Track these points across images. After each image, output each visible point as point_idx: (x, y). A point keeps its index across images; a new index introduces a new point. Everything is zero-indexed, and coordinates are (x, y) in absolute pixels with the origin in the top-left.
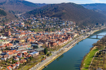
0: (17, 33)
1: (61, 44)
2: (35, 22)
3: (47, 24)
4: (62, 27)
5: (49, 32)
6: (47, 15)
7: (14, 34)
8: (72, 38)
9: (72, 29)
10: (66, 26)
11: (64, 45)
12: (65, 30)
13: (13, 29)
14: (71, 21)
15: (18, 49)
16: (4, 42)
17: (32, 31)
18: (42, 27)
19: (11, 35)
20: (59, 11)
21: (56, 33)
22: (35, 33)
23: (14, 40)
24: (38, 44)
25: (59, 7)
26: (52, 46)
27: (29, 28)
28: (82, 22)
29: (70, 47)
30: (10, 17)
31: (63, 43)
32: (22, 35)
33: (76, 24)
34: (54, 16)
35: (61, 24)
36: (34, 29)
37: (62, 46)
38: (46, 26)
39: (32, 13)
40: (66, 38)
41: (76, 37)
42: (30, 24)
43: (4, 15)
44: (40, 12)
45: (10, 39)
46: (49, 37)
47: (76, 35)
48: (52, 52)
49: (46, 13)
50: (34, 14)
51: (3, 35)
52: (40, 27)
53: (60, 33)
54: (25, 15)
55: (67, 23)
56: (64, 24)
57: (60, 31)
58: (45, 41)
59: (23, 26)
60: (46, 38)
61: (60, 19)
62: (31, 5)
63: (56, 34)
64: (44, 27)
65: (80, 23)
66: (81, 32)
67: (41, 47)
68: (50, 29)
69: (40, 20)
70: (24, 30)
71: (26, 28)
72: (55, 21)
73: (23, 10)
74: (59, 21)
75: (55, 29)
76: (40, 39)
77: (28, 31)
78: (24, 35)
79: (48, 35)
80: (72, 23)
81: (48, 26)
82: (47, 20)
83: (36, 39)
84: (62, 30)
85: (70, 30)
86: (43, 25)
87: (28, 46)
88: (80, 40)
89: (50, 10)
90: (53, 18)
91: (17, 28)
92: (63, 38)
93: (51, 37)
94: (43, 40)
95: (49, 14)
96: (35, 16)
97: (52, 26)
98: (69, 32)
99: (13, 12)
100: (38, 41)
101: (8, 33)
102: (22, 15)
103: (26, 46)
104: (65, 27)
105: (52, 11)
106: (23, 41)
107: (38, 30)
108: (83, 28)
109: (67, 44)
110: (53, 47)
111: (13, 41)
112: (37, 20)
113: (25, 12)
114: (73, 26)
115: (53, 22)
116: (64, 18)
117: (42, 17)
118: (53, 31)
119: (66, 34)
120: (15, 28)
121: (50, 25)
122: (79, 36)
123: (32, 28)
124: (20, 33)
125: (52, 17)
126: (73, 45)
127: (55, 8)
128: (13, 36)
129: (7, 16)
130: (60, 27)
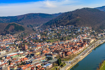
0: (34, 46)
1: (76, 52)
2: (51, 32)
3: (63, 33)
4: (77, 34)
5: (65, 41)
6: (62, 24)
7: (31, 47)
8: (88, 44)
9: (89, 34)
10: (82, 32)
11: (79, 53)
12: (81, 37)
13: (30, 42)
14: (87, 26)
15: (32, 63)
16: (20, 56)
17: (48, 42)
18: (58, 37)
19: (28, 48)
20: (73, 18)
21: (72, 40)
22: (51, 44)
23: (30, 54)
24: (52, 55)
25: (73, 14)
26: (66, 55)
27: (44, 39)
28: (99, 25)
29: (86, 54)
30: (28, 31)
31: (78, 51)
32: (38, 48)
33: (93, 29)
34: (69, 24)
35: (76, 31)
36: (50, 39)
37: (77, 54)
38: (62, 35)
39: (48, 25)
40: (81, 45)
41: (93, 42)
42: (46, 35)
43: (22, 30)
44: (56, 22)
45: (26, 53)
46: (64, 47)
47: (92, 41)
48: (67, 62)
49: (61, 22)
50: (50, 25)
51: (20, 50)
52: (56, 37)
53: (75, 40)
54: (42, 27)
55: (83, 29)
56: (79, 31)
57: (76, 38)
58: (60, 51)
59: (39, 38)
60: (61, 47)
61: (75, 26)
62: (47, 16)
63: (72, 42)
64: (59, 37)
65: (96, 27)
66: (99, 36)
67: (56, 58)
68: (65, 38)
69: (55, 30)
70: (40, 42)
71: (42, 40)
72: (70, 29)
73: (40, 22)
74: (75, 29)
75: (71, 37)
76: (55, 49)
77: (44, 42)
78: (40, 47)
79: (63, 45)
80: (88, 28)
81: (63, 35)
82: (62, 29)
83: (51, 50)
84: (78, 37)
85: (86, 35)
86: (58, 35)
87: (43, 59)
88: (97, 46)
89: (64, 18)
90: (68, 26)
91: (33, 41)
92: (78, 46)
93: (66, 46)
94: (58, 50)
95: (64, 23)
96: (51, 27)
97: (68, 34)
98: (85, 38)
99: (31, 26)
100: (53, 52)
101: (25, 47)
102: (39, 27)
103: (41, 58)
104: (80, 33)
105: (67, 19)
106: (38, 53)
107: (53, 40)
108: (100, 32)
109: (82, 52)
110: (67, 57)
111: (28, 55)
112: (52, 31)
113: (42, 25)
114: (90, 32)
115: (68, 31)
116: (79, 25)
117: (57, 27)
118: (68, 39)
119: (82, 41)
120: (31, 41)
121: (66, 33)
122: (96, 41)
123: (48, 39)
124: (36, 46)
125: (66, 25)
126: (89, 51)
127: (69, 16)
128: (30, 50)
129: (26, 30)
130: (76, 34)
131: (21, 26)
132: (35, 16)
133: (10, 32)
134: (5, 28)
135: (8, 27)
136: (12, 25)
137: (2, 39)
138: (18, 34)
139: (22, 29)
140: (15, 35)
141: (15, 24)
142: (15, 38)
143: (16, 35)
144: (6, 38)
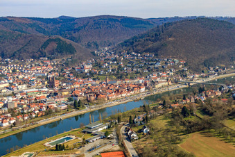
0: (71, 82)
1: (113, 97)
2: (111, 62)
3: (128, 67)
4: (151, 71)
5: (124, 80)
6: (137, 50)
9: (172, 74)
10: (161, 68)
12: (155, 76)
13: (69, 76)
14: (177, 58)
15: (45, 102)
17: (94, 79)
20: (160, 40)
21: (136, 81)
22: (97, 83)
24: (77, 96)
30: (81, 55)
31: (120, 96)
32: (75, 86)
33: (186, 65)
35: (152, 64)
36: (101, 75)
39: (126, 45)
43: (70, 52)
45: (50, 91)
47: (163, 84)
51: (47, 86)
52: (112, 73)
53: (141, 81)
55: (166, 63)
56: (157, 65)
59: (86, 71)
61: (156, 55)
70: (83, 78)
72: (146, 60)
77: (88, 79)
80: (177, 61)
82: (132, 59)
85: (165, 75)
91: (75, 75)
97: (135, 70)
99: (95, 43)
101: (53, 83)
102: (110, 49)
103: (62, 99)
106: (66, 93)
107: (106, 77)
109: (126, 98)
113: (119, 43)
114: (177, 68)
116: (163, 54)
118: (131, 78)
120: (72, 75)
122: (170, 86)
123: (99, 74)
124: (73, 83)
127: (155, 35)
129: (77, 54)
131: (70, 45)
132: (110, 23)
133: (47, 54)
134: (40, 46)
135: (46, 45)
136: (55, 40)
137: (31, 66)
138: (60, 60)
139: (70, 50)
140: (54, 60)
141: (59, 39)
142: (53, 66)
144: (39, 65)
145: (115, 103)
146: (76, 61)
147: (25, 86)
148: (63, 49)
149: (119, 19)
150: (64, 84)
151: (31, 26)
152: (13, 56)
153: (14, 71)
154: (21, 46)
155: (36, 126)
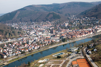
0: (60, 31)
1: (79, 36)
2: (76, 22)
3: (84, 23)
5: (83, 29)
6: (88, 16)
10: (99, 24)
11: (81, 37)
12: (96, 27)
15: (50, 39)
16: (47, 36)
17: (70, 29)
19: (55, 32)
21: (88, 29)
22: (71, 31)
30: (63, 19)
35: (95, 22)
43: (58, 18)
52: (77, 26)
61: (96, 18)
68: (84, 27)
70: (65, 29)
71: (67, 27)
72: (92, 20)
74: (95, 20)
77: (67, 29)
81: (84, 25)
82: (86, 20)
84: (94, 27)
86: (80, 24)
90: (91, 18)
97: (87, 25)
99: (69, 14)
102: (75, 16)
103: (57, 38)
104: (97, 24)
105: (93, 12)
106: (58, 35)
107: (75, 28)
109: (84, 37)
112: (78, 21)
118: (86, 28)
120: (60, 28)
121: (86, 23)
129: (61, 19)
130: (94, 25)
131: (58, 15)
132: (75, 5)
133: (49, 19)
134: (46, 16)
135: (48, 15)
136: (52, 14)
137: (43, 25)
138: (55, 22)
141: (54, 13)
142: (51, 24)
143: (53, 22)
144: (46, 24)
145: (80, 39)
146: (61, 22)
147: (41, 33)
148: (55, 17)
149: (79, 3)
150: (57, 32)
151: (42, 8)
152: (35, 21)
153: (36, 27)
154: (38, 17)
155: (48, 49)
